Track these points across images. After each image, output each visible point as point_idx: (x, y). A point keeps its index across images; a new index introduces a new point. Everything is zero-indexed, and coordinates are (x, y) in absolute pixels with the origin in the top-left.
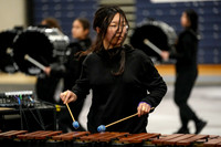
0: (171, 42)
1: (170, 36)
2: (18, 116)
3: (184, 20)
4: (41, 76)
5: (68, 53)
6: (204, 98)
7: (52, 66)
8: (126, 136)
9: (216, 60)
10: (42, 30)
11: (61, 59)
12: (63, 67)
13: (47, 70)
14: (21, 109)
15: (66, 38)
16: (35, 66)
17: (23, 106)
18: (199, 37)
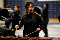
0: (41, 12)
1: (41, 10)
2: (1, 32)
3: (45, 6)
4: (6, 21)
5: (13, 15)
6: (52, 27)
7: (9, 18)
8: (31, 38)
9: (55, 17)
10: (6, 9)
11: (12, 16)
12: (12, 19)
13: (8, 19)
14: (2, 30)
15: (13, 11)
16: (4, 19)
17: (3, 30)
18: (49, 11)
